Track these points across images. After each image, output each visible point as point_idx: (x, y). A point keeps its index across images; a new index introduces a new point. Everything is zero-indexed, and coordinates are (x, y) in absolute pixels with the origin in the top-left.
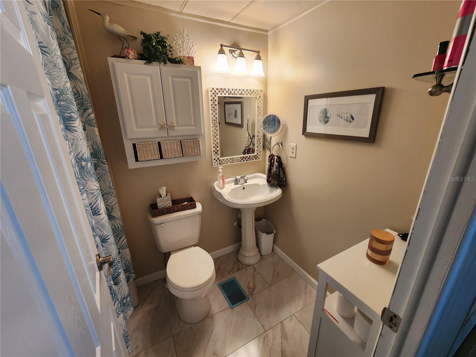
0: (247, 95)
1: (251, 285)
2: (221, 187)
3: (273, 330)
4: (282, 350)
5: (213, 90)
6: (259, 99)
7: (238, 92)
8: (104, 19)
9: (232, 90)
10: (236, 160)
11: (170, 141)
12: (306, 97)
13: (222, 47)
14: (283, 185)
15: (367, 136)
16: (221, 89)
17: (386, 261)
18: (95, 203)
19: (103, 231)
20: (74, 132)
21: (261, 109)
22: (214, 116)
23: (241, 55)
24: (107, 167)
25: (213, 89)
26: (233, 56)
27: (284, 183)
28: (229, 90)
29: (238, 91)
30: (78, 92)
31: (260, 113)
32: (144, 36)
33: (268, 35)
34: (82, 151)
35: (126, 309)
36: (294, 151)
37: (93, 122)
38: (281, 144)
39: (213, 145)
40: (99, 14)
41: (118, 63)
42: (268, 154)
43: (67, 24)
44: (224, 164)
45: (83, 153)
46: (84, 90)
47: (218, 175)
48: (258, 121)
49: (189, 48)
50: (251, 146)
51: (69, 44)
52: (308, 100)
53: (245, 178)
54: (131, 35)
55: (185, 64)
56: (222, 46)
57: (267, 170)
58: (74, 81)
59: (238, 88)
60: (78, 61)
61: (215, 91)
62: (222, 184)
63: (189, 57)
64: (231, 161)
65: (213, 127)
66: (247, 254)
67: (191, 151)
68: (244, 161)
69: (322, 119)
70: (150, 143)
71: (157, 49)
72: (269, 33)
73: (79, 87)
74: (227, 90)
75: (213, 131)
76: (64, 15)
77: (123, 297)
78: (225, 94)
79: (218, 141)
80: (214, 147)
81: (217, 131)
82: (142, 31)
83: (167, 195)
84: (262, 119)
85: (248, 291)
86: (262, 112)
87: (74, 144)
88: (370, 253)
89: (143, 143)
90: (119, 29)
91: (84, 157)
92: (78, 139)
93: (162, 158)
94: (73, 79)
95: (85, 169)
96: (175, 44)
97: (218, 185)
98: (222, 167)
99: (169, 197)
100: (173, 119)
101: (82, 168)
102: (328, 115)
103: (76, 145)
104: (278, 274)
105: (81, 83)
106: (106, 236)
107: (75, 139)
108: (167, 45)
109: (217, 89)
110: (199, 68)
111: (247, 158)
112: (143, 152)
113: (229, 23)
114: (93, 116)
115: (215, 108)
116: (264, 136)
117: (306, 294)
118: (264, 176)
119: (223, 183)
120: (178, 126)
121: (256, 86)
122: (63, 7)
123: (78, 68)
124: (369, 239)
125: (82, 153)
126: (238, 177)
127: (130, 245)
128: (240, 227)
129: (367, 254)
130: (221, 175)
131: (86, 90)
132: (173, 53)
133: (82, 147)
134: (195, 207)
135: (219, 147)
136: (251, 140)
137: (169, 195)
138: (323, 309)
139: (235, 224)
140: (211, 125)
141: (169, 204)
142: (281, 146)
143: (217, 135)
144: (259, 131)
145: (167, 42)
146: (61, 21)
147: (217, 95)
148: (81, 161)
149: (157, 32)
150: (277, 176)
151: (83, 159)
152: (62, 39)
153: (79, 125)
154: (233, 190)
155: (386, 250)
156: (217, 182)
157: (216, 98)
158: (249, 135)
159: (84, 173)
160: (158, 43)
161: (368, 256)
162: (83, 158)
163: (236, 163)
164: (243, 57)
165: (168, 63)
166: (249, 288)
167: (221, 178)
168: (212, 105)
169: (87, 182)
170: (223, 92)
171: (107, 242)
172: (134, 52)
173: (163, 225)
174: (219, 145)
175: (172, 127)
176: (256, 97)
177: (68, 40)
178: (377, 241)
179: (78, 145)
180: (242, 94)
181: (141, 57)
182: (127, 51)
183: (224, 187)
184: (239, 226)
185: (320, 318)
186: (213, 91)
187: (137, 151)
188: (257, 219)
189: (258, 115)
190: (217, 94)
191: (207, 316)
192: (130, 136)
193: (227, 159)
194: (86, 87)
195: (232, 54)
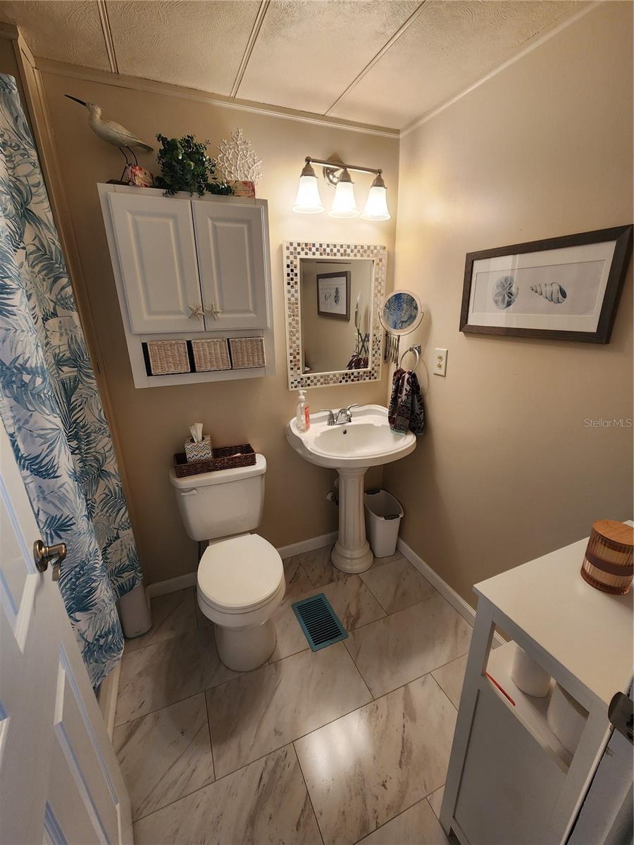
0: (355, 255)
1: (353, 610)
2: (302, 428)
3: (387, 699)
4: (403, 739)
5: (290, 247)
6: (378, 264)
7: (338, 251)
8: (92, 113)
9: (328, 246)
10: (331, 379)
11: (209, 341)
12: (468, 255)
13: (308, 163)
14: (419, 427)
15: (594, 329)
16: (306, 245)
17: (625, 587)
18: (47, 455)
19: (62, 508)
20: (9, 315)
21: (383, 283)
22: (293, 296)
23: (346, 178)
24: (95, 384)
25: (291, 244)
26: (331, 181)
27: (421, 424)
28: (321, 245)
29: (339, 248)
30: (43, 246)
31: (379, 291)
32: (163, 144)
33: (399, 139)
34: (24, 353)
35: (104, 657)
36: (443, 363)
37: (70, 301)
38: (418, 350)
39: (289, 351)
40: (84, 104)
41: (117, 194)
42: (393, 369)
43: (23, 119)
44: (309, 385)
45: (26, 358)
46: (54, 244)
47: (297, 405)
48: (376, 306)
49: (247, 167)
50: (362, 356)
51: (26, 157)
52: (473, 262)
53: (348, 413)
54: (141, 142)
55: (239, 196)
56: (308, 160)
57: (390, 399)
58: (37, 226)
59: (338, 242)
60: (42, 190)
61: (294, 248)
62: (304, 422)
63: (245, 183)
64: (322, 380)
65: (290, 316)
66: (348, 554)
67: (246, 359)
68: (347, 381)
69: (500, 298)
70: (173, 342)
71: (187, 166)
72: (401, 136)
73: (44, 236)
74: (317, 246)
75: (290, 324)
76: (17, 103)
77: (98, 634)
78: (314, 254)
79: (299, 342)
80: (291, 354)
81: (297, 323)
82: (160, 135)
83: (203, 438)
84: (383, 301)
85: (345, 621)
86: (384, 288)
87: (8, 340)
88: (588, 567)
89: (160, 343)
90: (119, 131)
91: (28, 365)
92: (16, 330)
93: (193, 370)
94: (34, 223)
95: (30, 388)
96: (222, 159)
97: (297, 425)
98: (305, 392)
99: (208, 441)
100: (214, 300)
101: (23, 386)
102: (514, 290)
103: (12, 342)
104: (404, 594)
105: (48, 229)
106: (68, 519)
107: (10, 329)
108: (204, 159)
109: (299, 245)
110: (265, 202)
111: (352, 377)
112: (160, 359)
113: (323, 117)
114: (69, 290)
115: (295, 280)
116: (386, 335)
117: (456, 635)
118: (384, 411)
119: (307, 422)
120: (223, 312)
121: (374, 239)
122: (15, 88)
123: (42, 202)
124: (587, 540)
125: (24, 358)
126: (335, 411)
127: (136, 523)
128: (337, 503)
129: (583, 569)
130: (302, 405)
131: (57, 243)
132: (217, 174)
133: (24, 345)
134: (253, 462)
135: (301, 354)
136: (363, 343)
137: (208, 438)
138: (484, 674)
139: (329, 497)
140: (287, 312)
141: (207, 455)
142: (417, 353)
143: (297, 331)
144: (377, 325)
145: (205, 154)
146: (11, 114)
147: (299, 257)
148: (22, 374)
149: (188, 136)
150: (409, 410)
151: (25, 369)
152: (14, 147)
153: (22, 302)
154: (325, 434)
155: (624, 563)
156: (295, 418)
157: (297, 262)
158: (359, 334)
159: (28, 397)
160: (188, 155)
161: (585, 574)
162: (27, 368)
163: (331, 385)
164: (349, 181)
165: (208, 194)
166: (348, 616)
167: (304, 413)
168: (288, 275)
169: (31, 415)
170: (310, 250)
171: (69, 530)
172: (145, 174)
173: (195, 491)
174: (300, 350)
175: (213, 314)
176: (373, 261)
177: (25, 149)
178: (607, 544)
179: (15, 342)
180: (345, 255)
181: (158, 183)
182: (132, 171)
183: (307, 428)
184: (336, 500)
185: (477, 691)
186: (292, 249)
187: (150, 356)
188: (369, 490)
189: (376, 295)
190: (299, 253)
191: (268, 660)
192: (137, 328)
193: (315, 377)
194: (57, 238)
195: (328, 177)
